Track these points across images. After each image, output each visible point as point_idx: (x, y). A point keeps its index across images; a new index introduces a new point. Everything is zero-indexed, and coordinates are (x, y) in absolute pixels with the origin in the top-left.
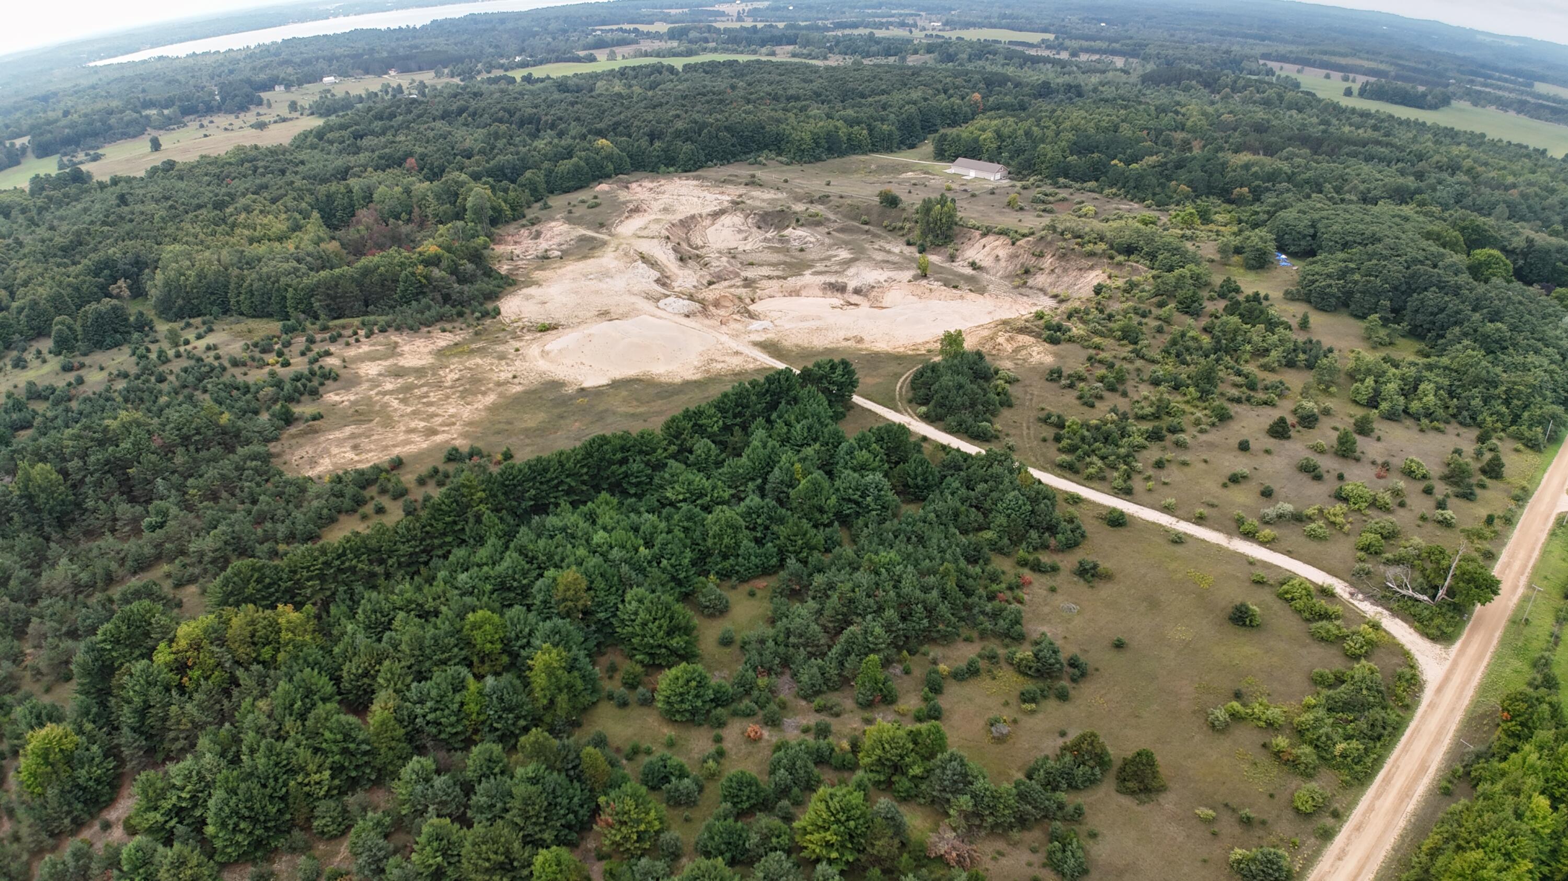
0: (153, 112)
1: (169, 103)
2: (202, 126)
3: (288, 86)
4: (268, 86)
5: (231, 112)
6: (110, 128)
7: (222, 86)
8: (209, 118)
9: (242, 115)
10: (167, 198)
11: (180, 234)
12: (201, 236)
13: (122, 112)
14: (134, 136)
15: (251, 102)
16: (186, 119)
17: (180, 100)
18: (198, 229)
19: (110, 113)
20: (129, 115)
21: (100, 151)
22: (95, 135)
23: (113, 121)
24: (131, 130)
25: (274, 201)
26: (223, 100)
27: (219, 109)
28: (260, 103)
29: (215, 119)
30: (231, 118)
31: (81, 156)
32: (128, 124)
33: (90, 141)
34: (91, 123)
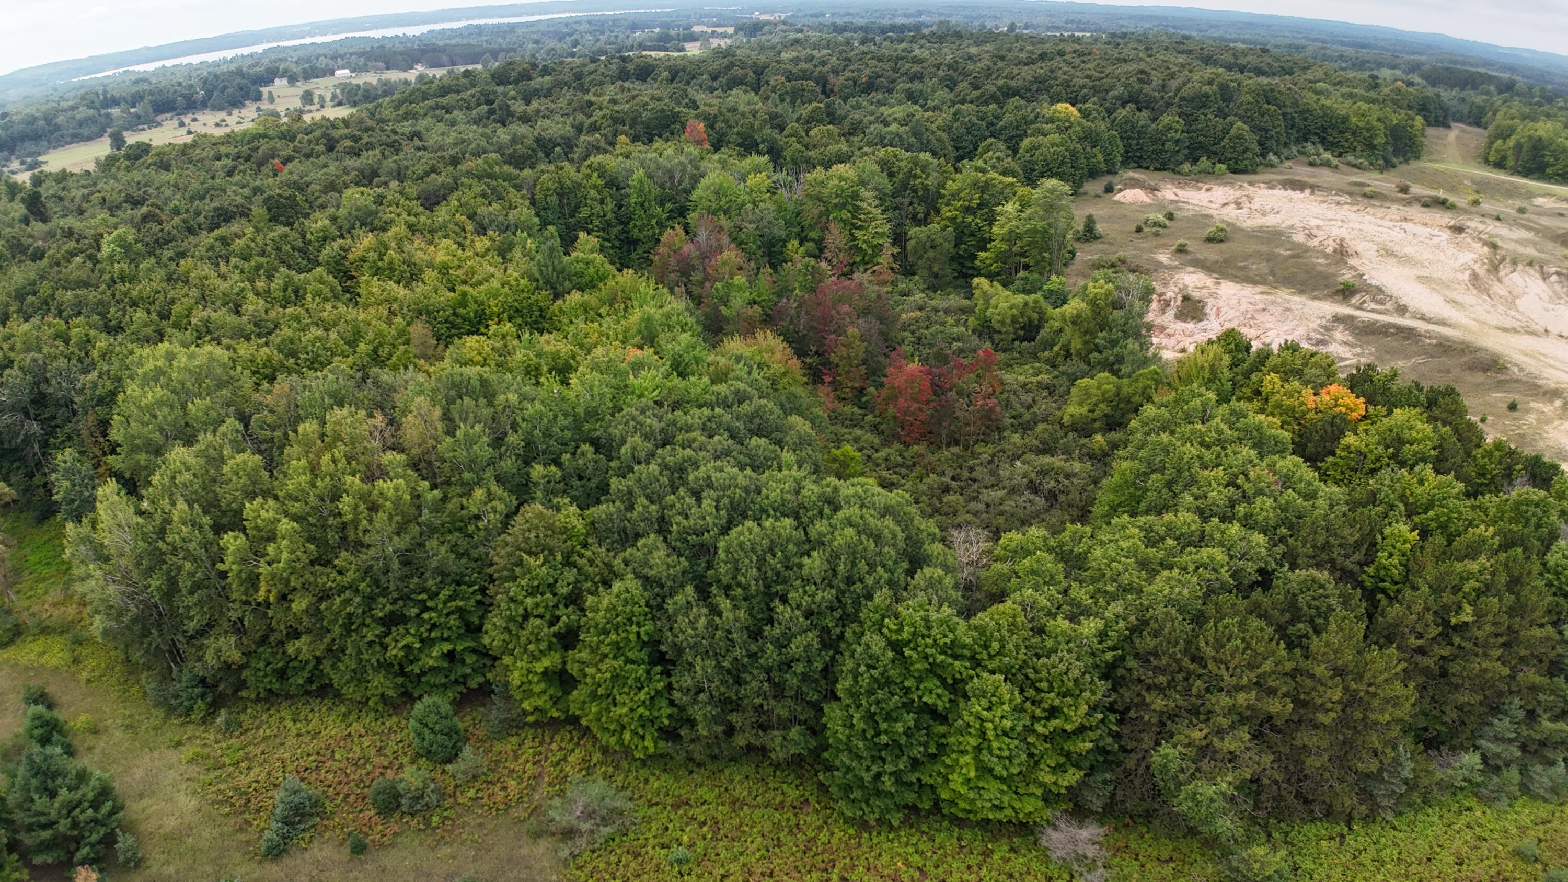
0: (115, 111)
1: (136, 99)
2: (182, 124)
3: (293, 80)
4: (268, 77)
5: (221, 109)
6: (57, 128)
7: (205, 81)
8: (190, 116)
9: (236, 112)
10: (136, 203)
11: (184, 298)
12: (253, 305)
13: (73, 108)
14: (89, 139)
15: (247, 96)
16: (160, 118)
17: (151, 93)
18: (235, 282)
19: (58, 111)
20: (84, 112)
21: (40, 159)
22: (36, 137)
23: (61, 119)
24: (85, 131)
25: (431, 201)
26: (209, 94)
27: (204, 105)
28: (258, 98)
29: (199, 116)
30: (223, 115)
31: (15, 165)
32: (81, 124)
33: (30, 146)
34: (32, 120)
